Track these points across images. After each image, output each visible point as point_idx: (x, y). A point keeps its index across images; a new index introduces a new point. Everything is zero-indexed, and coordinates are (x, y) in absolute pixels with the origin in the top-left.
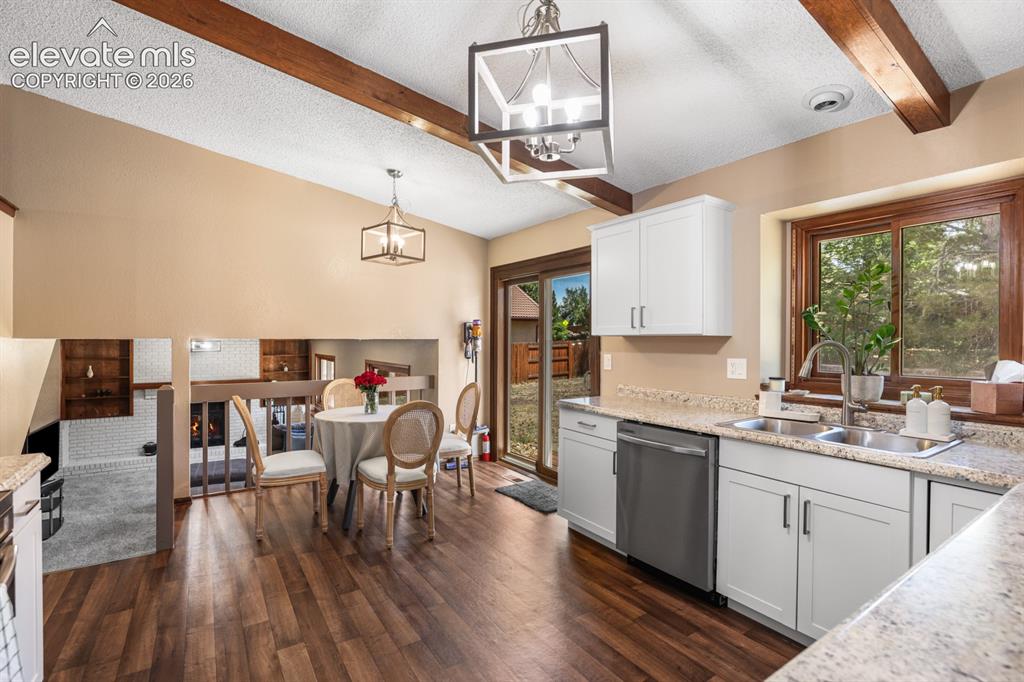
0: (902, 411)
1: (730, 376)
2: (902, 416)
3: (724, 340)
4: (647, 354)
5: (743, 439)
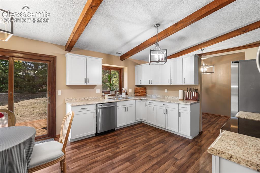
0: (121, 95)
3: (95, 86)
4: (75, 90)
5: (120, 101)
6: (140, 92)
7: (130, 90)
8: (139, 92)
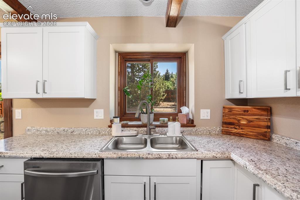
1: (95, 117)
2: (166, 128)
3: (92, 100)
6: (243, 122)
7: (205, 114)
8: (239, 120)
